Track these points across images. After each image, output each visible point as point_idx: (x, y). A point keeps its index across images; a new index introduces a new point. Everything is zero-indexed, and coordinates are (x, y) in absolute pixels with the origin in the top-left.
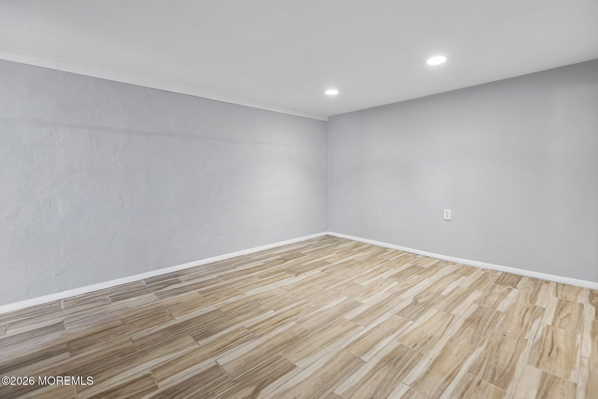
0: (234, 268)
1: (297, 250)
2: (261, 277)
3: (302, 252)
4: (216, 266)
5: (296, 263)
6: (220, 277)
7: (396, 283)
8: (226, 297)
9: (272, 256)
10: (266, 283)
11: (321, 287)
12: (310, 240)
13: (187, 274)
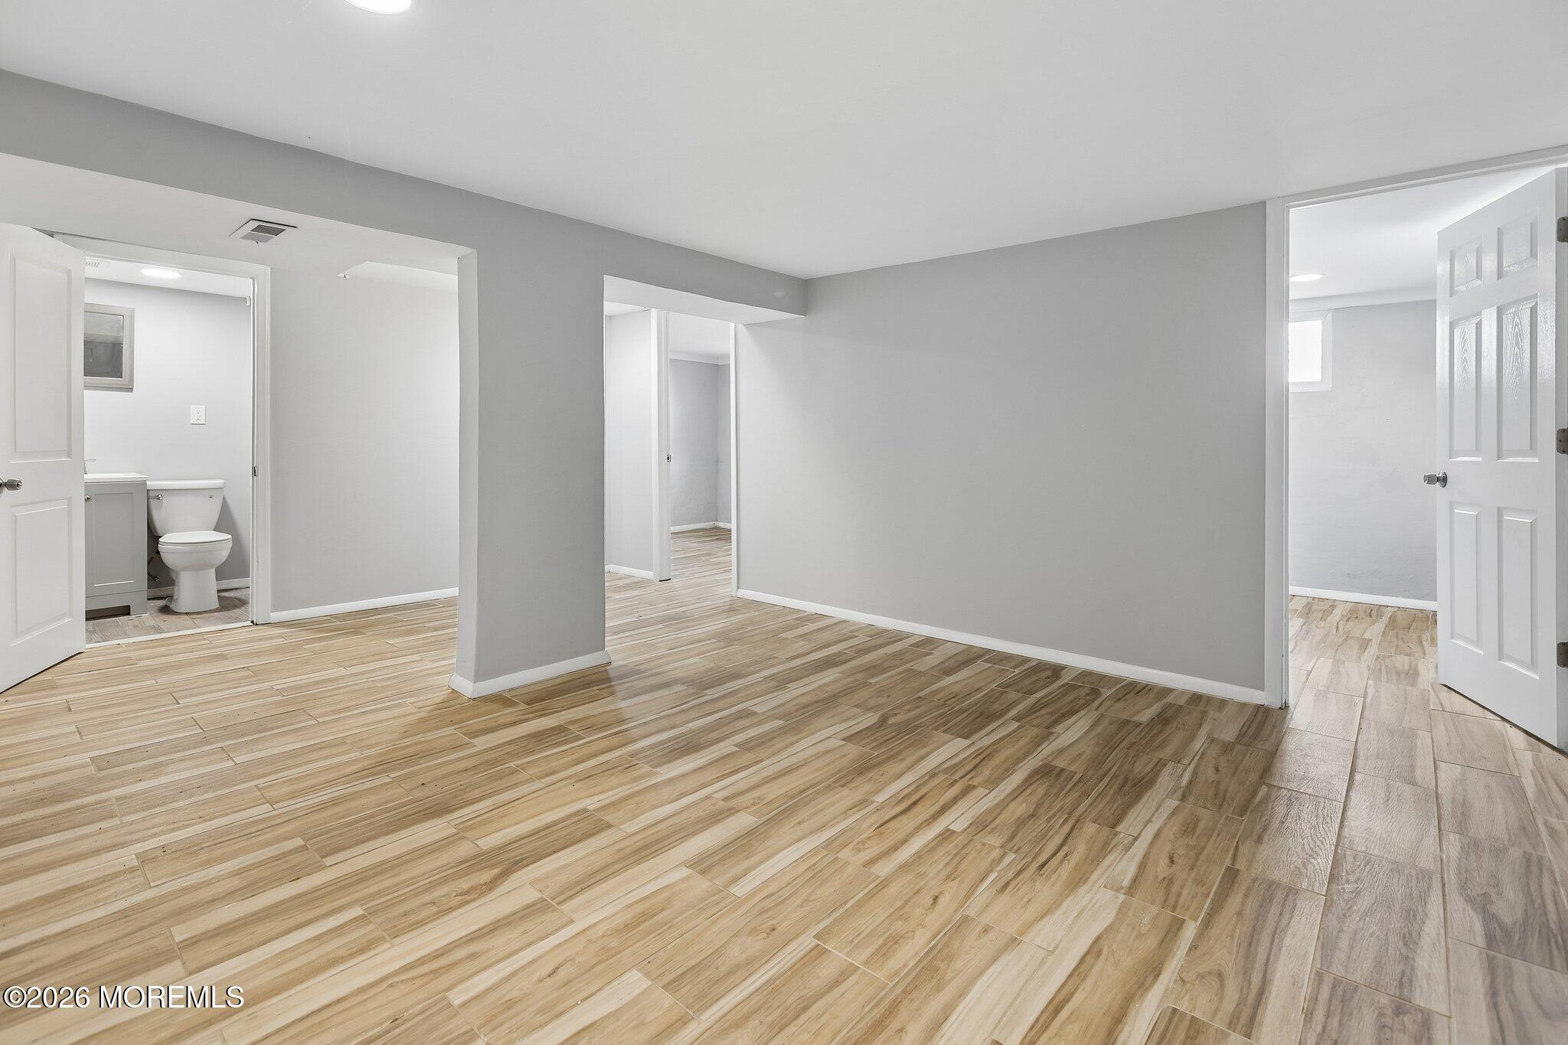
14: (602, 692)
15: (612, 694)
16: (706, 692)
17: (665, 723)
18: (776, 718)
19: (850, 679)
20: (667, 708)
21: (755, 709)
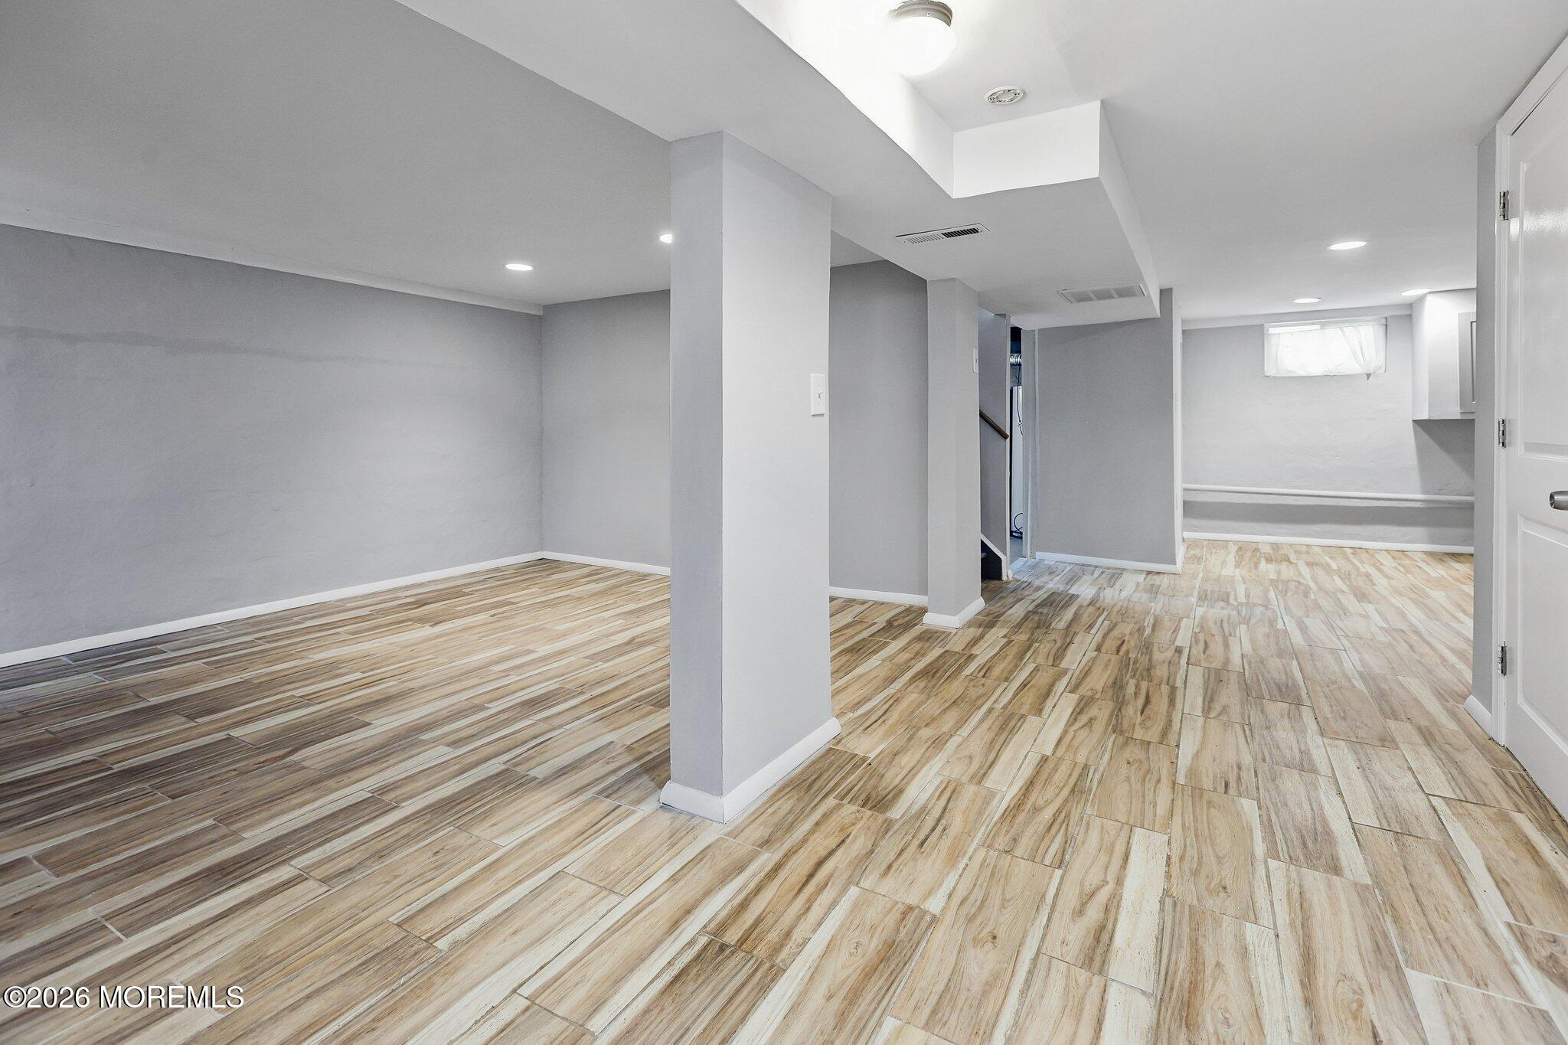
0: (298, 623)
1: (458, 586)
2: (353, 633)
3: (467, 590)
4: (255, 622)
5: (444, 606)
6: (259, 639)
7: (621, 621)
8: (267, 665)
9: (397, 599)
10: (361, 640)
11: (475, 637)
12: (497, 569)
13: (180, 639)
14: (643, 750)
15: (629, 749)
16: (504, 767)
17: (556, 722)
18: (426, 740)
19: (234, 827)
20: (556, 738)
21: (447, 749)
